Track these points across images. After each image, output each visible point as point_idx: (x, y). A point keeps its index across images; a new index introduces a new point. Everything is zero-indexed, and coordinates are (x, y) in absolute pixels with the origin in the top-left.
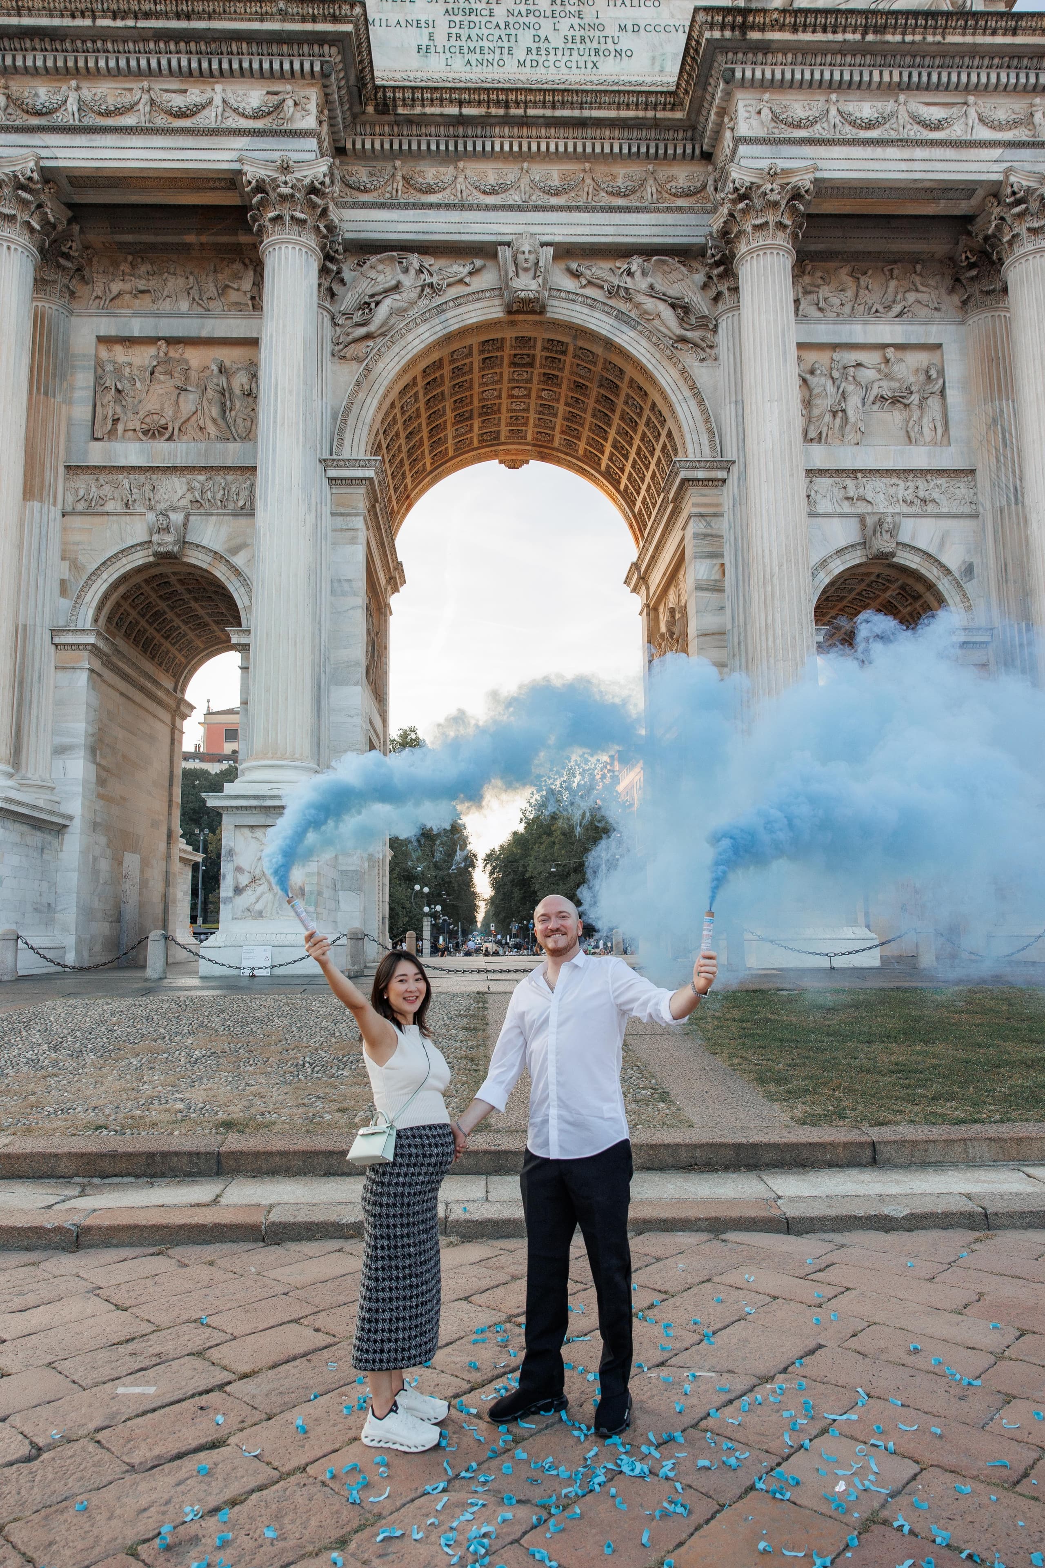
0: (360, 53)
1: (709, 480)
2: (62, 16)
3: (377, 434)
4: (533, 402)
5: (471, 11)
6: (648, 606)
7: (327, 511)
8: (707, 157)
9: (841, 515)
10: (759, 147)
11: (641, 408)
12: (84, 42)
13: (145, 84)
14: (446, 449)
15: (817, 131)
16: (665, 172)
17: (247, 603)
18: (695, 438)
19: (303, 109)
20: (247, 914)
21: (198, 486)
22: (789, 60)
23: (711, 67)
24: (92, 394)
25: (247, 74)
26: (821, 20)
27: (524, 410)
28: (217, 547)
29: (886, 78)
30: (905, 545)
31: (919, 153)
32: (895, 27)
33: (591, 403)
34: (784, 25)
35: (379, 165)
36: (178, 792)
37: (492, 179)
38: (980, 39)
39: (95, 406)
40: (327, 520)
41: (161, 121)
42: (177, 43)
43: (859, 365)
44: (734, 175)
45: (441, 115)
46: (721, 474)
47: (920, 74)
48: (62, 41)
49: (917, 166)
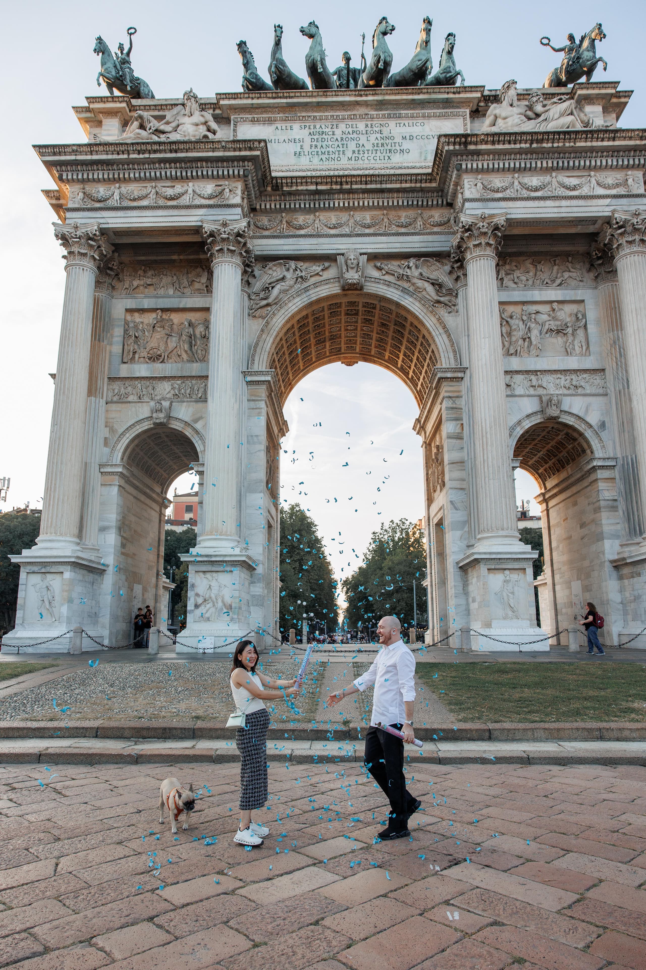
0: (264, 164)
1: (454, 378)
2: (113, 154)
3: (273, 354)
4: (359, 332)
5: (323, 132)
6: (425, 442)
7: (245, 399)
8: (450, 205)
9: (529, 396)
10: (476, 203)
11: (418, 337)
12: (123, 165)
13: (154, 184)
14: (312, 358)
15: (508, 194)
16: (427, 213)
17: (202, 449)
18: (446, 355)
19: (234, 193)
20: (201, 619)
21: (177, 386)
22: (491, 158)
23: (449, 163)
24: (122, 339)
25: (206, 177)
26: (507, 138)
27: (354, 337)
28: (187, 419)
29: (545, 165)
30: (566, 412)
31: (564, 203)
32: (548, 140)
33: (391, 333)
34: (487, 141)
35: (274, 215)
36: (162, 549)
37: (334, 221)
38: (595, 144)
39: (124, 345)
40: (246, 403)
41: (161, 202)
42: (170, 164)
43: (538, 312)
44: (462, 219)
45: (307, 190)
46: (460, 375)
47: (563, 162)
48: (112, 165)
49: (563, 210)
